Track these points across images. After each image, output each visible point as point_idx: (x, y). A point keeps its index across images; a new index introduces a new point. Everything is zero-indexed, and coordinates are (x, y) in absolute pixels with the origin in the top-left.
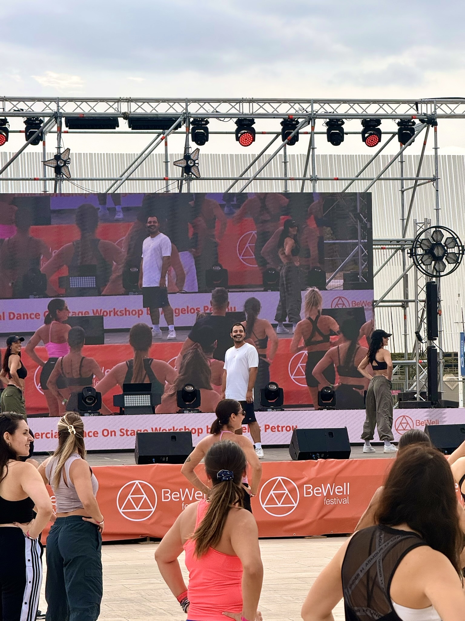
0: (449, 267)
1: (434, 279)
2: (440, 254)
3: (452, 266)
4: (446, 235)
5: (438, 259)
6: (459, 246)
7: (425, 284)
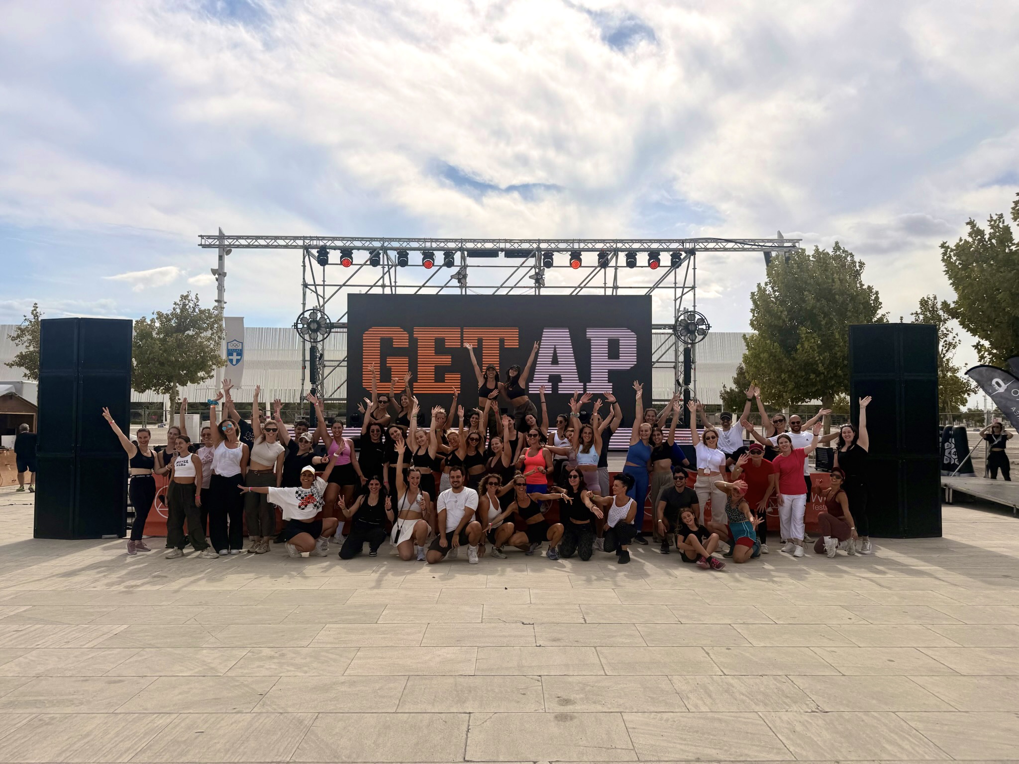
0: (699, 337)
1: (689, 346)
2: (693, 329)
3: (702, 337)
4: (697, 317)
5: (692, 332)
6: (706, 325)
7: (683, 349)
